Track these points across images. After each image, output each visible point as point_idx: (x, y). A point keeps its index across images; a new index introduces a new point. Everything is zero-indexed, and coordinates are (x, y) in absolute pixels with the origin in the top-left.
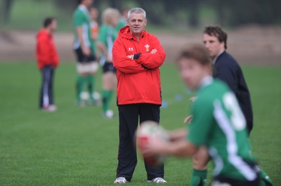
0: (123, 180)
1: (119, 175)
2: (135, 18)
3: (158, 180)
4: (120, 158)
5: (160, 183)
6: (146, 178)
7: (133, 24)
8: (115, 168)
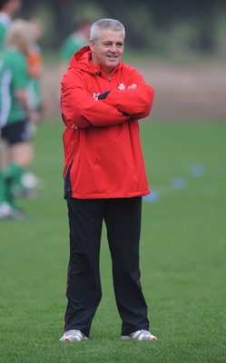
0: (76, 335)
1: (69, 327)
2: (111, 39)
3: (141, 335)
4: (70, 293)
5: (144, 340)
6: (120, 331)
7: (106, 49)
8: (62, 314)
